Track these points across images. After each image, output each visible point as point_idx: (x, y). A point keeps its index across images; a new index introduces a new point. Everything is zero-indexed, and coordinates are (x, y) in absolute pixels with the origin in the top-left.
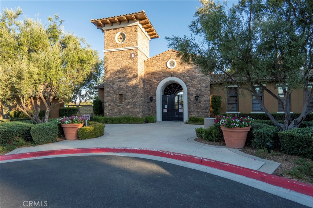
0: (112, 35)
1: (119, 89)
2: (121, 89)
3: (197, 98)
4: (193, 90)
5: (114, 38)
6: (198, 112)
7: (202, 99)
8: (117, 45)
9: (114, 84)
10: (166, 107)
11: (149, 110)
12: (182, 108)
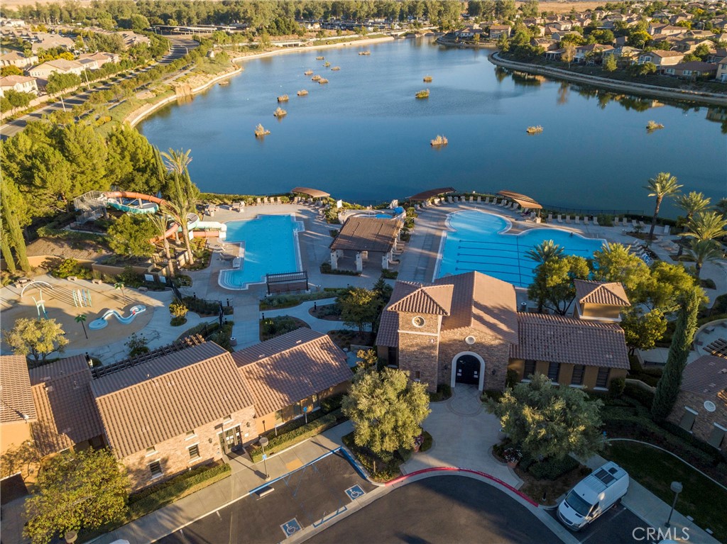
0: (409, 318)
1: (416, 366)
2: (419, 367)
3: (494, 372)
4: (491, 366)
5: (411, 320)
6: (494, 384)
7: (499, 374)
8: (415, 329)
9: (410, 362)
10: (460, 371)
11: (443, 376)
12: (478, 374)
